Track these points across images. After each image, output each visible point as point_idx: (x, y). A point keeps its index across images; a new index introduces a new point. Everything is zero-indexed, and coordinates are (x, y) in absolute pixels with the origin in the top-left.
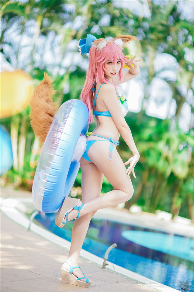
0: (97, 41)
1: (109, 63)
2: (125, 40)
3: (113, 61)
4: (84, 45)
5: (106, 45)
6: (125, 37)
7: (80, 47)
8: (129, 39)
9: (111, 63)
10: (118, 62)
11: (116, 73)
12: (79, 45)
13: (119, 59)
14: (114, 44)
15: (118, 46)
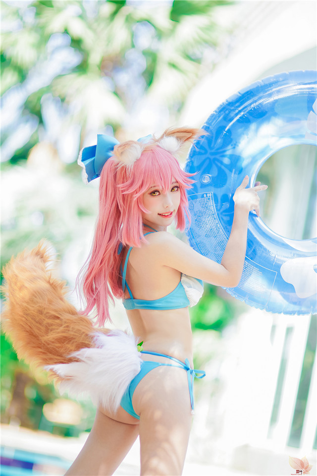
0: (120, 148)
1: (154, 192)
2: (183, 137)
3: (160, 188)
4: (93, 159)
5: (142, 154)
6: (182, 131)
7: (82, 165)
8: (191, 134)
9: (157, 193)
10: (173, 189)
11: (171, 214)
12: (83, 160)
13: (174, 180)
14: (159, 148)
15: (168, 152)
